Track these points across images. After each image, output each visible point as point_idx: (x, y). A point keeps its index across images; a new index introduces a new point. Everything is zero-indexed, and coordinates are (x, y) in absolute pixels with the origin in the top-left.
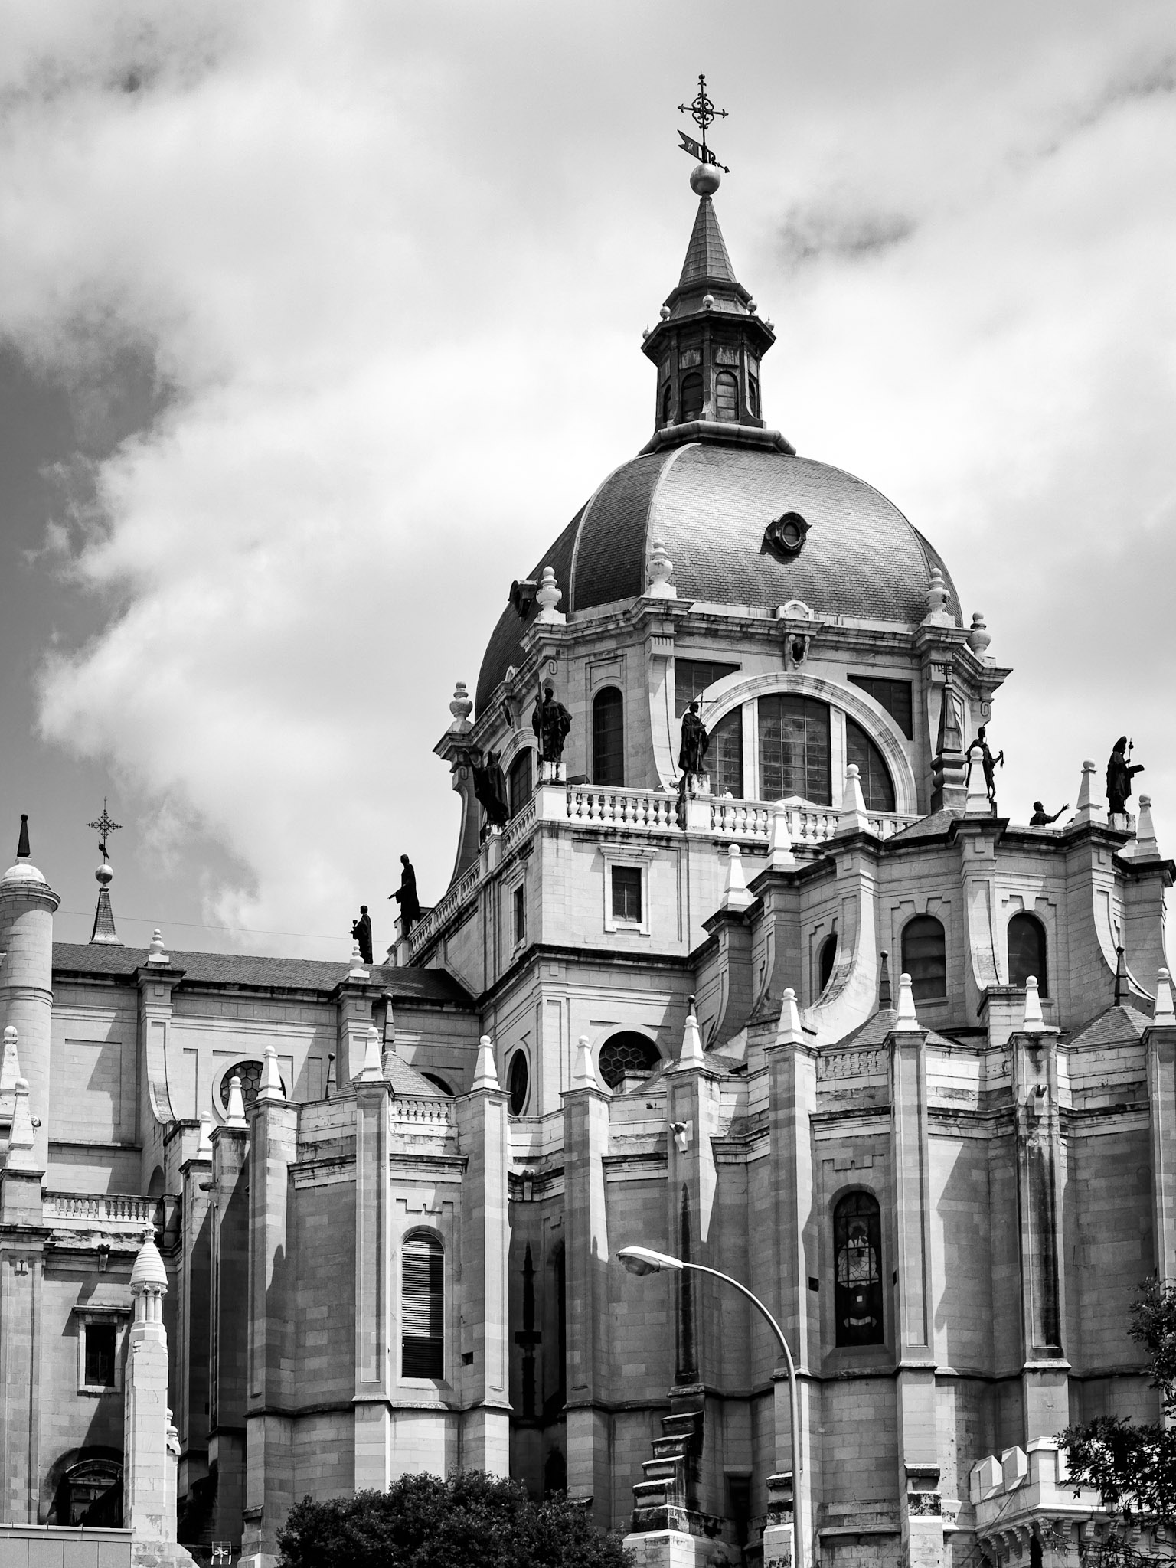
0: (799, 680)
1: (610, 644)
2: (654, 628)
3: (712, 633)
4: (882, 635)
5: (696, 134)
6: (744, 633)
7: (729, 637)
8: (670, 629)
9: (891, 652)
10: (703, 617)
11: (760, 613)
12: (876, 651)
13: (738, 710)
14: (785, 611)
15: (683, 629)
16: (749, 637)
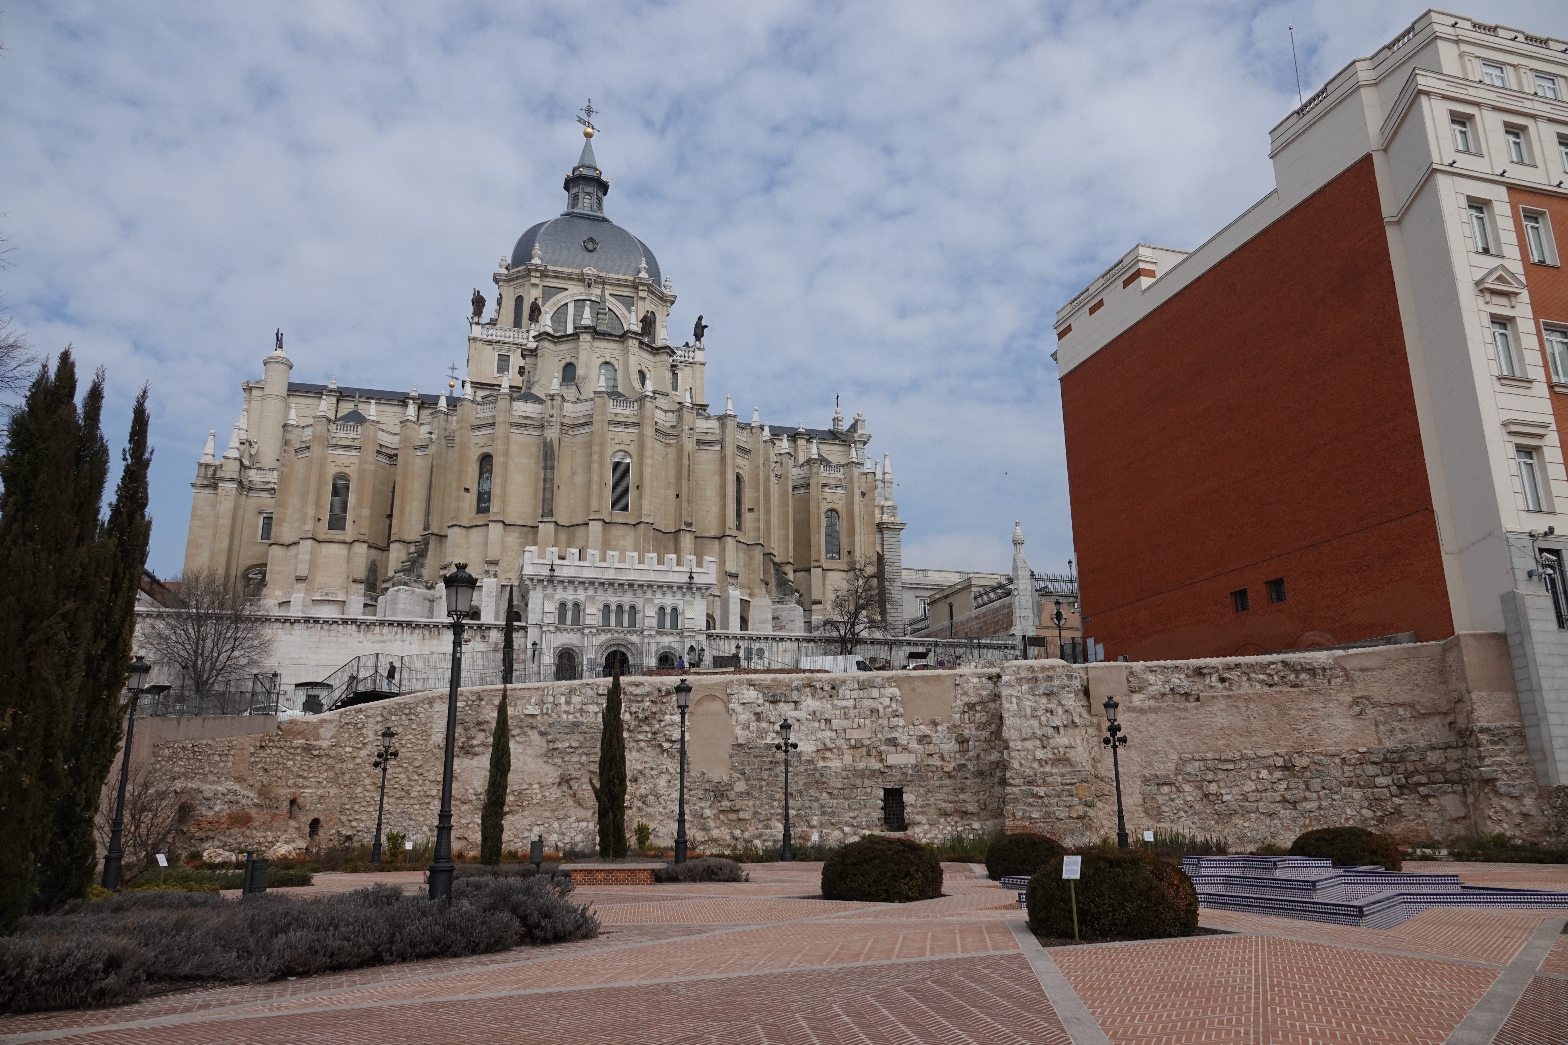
0: (591, 294)
1: (520, 281)
2: (533, 274)
3: (557, 277)
4: (622, 280)
5: (586, 119)
6: (569, 278)
7: (563, 278)
8: (538, 274)
9: (626, 286)
10: (553, 271)
11: (577, 271)
12: (620, 285)
13: (566, 304)
14: (586, 270)
15: (544, 275)
16: (572, 279)
